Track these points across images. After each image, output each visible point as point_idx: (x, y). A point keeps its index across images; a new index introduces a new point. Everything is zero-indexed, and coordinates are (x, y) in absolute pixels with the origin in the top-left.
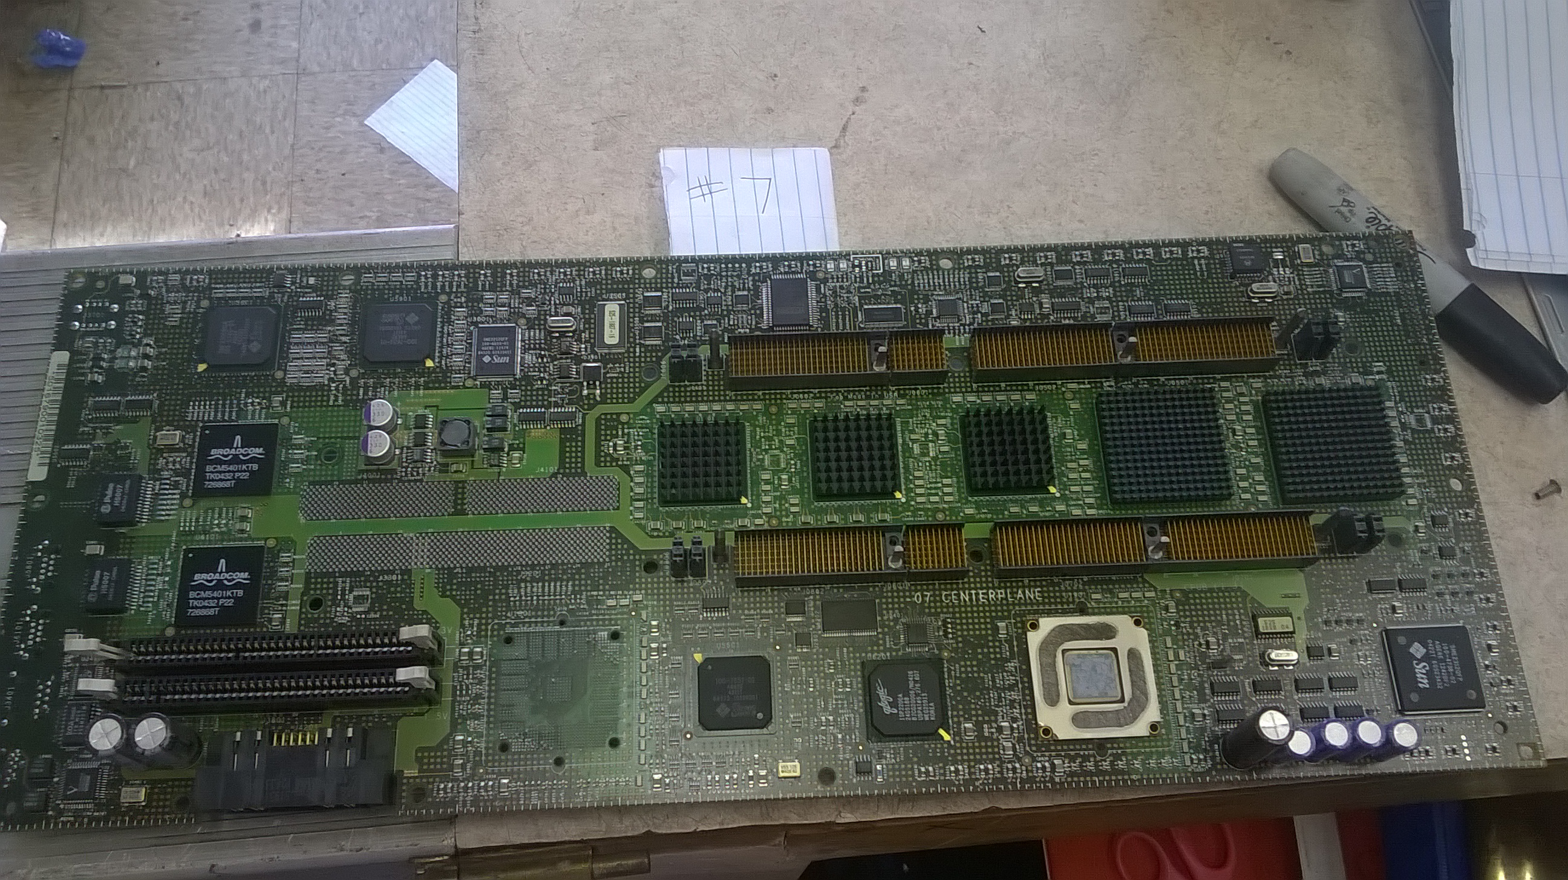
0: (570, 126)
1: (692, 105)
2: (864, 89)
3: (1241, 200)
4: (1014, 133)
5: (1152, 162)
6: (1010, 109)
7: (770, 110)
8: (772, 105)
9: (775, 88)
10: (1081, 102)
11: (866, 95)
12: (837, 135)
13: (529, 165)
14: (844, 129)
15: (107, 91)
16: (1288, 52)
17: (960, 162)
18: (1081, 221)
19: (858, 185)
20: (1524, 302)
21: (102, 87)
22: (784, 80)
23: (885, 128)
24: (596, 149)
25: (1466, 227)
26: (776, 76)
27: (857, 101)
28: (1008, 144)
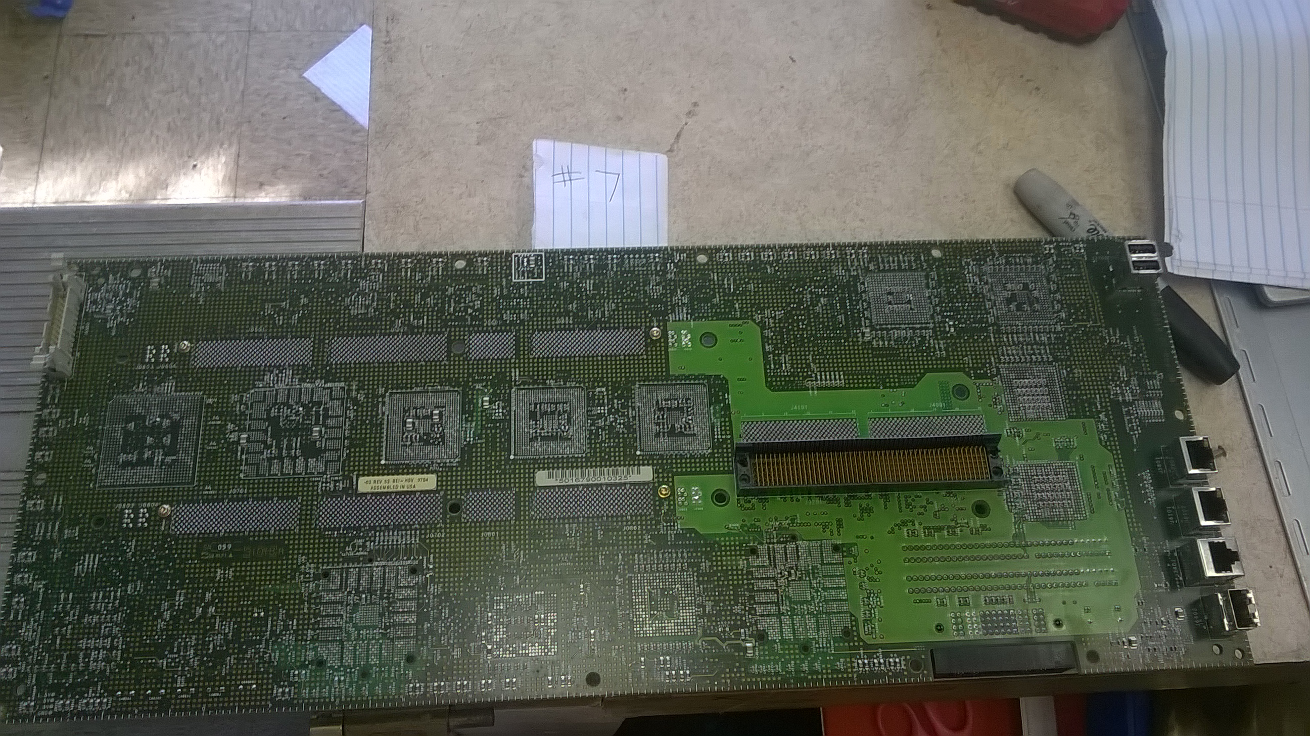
0: (460, 124)
1: (557, 111)
2: (695, 104)
3: (990, 209)
4: (813, 146)
5: (922, 175)
6: (811, 125)
7: (619, 119)
8: (621, 114)
9: (625, 100)
10: (868, 122)
11: (697, 109)
12: (673, 141)
13: (424, 155)
14: (678, 136)
15: (90, 39)
16: (1037, 89)
17: (769, 167)
18: (862, 220)
19: (686, 183)
20: (1209, 301)
21: (87, 36)
22: (633, 94)
23: (711, 137)
24: (478, 144)
25: (1166, 240)
26: (625, 90)
27: (689, 114)
28: (808, 155)
